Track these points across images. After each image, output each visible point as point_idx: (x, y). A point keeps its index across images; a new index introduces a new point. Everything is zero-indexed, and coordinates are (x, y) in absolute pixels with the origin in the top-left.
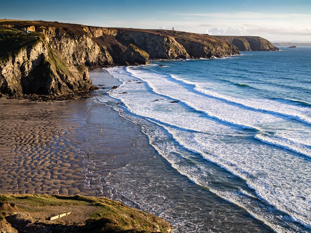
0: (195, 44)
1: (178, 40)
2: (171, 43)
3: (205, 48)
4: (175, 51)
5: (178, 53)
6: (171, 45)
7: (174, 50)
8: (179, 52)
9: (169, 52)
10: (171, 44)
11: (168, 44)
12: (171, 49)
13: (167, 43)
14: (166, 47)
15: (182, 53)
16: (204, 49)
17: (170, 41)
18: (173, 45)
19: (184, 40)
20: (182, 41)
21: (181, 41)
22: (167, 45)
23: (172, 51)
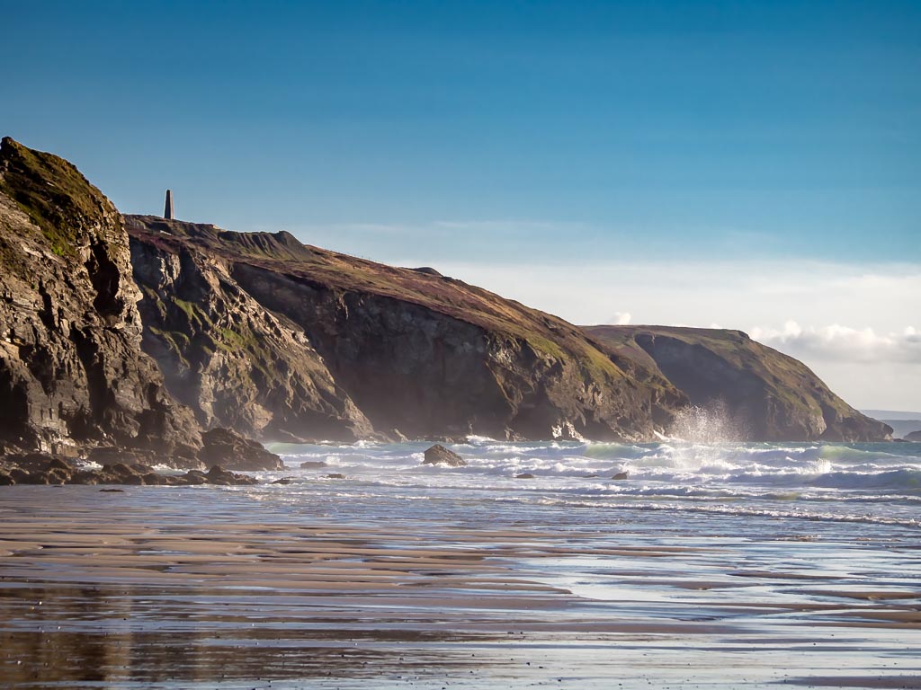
0: (407, 317)
1: (263, 286)
2: (213, 306)
3: (501, 355)
4: (256, 375)
5: (281, 391)
6: (214, 318)
7: (246, 363)
8: (288, 387)
9: (208, 383)
10: (220, 306)
11: (190, 312)
12: (216, 359)
13: (181, 304)
14: (179, 340)
15: (315, 397)
16: (494, 364)
17: (207, 286)
18: (237, 317)
19: (313, 284)
20: (298, 293)
21: (286, 294)
22: (182, 313)
23: (225, 369)
